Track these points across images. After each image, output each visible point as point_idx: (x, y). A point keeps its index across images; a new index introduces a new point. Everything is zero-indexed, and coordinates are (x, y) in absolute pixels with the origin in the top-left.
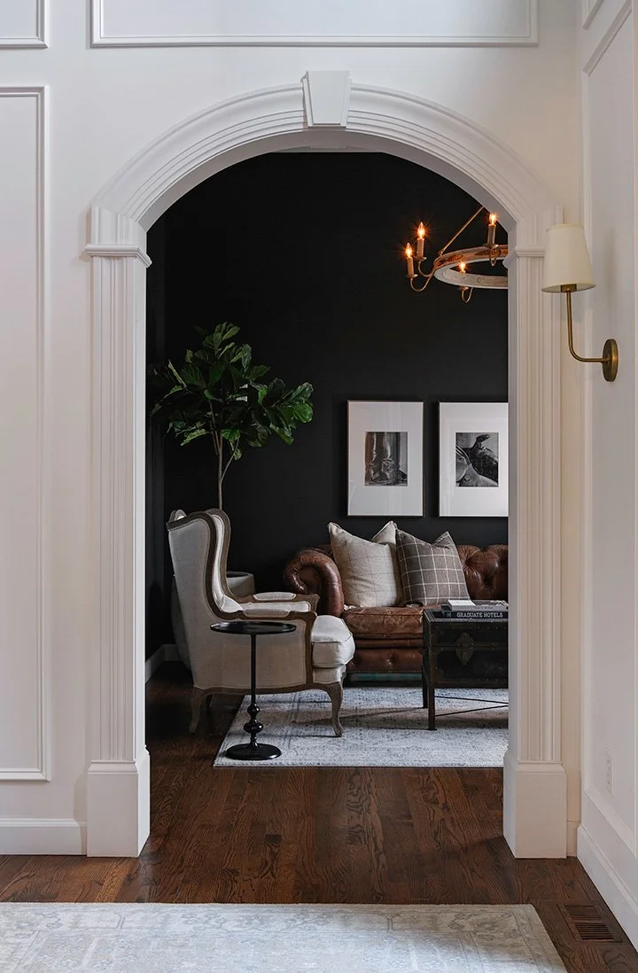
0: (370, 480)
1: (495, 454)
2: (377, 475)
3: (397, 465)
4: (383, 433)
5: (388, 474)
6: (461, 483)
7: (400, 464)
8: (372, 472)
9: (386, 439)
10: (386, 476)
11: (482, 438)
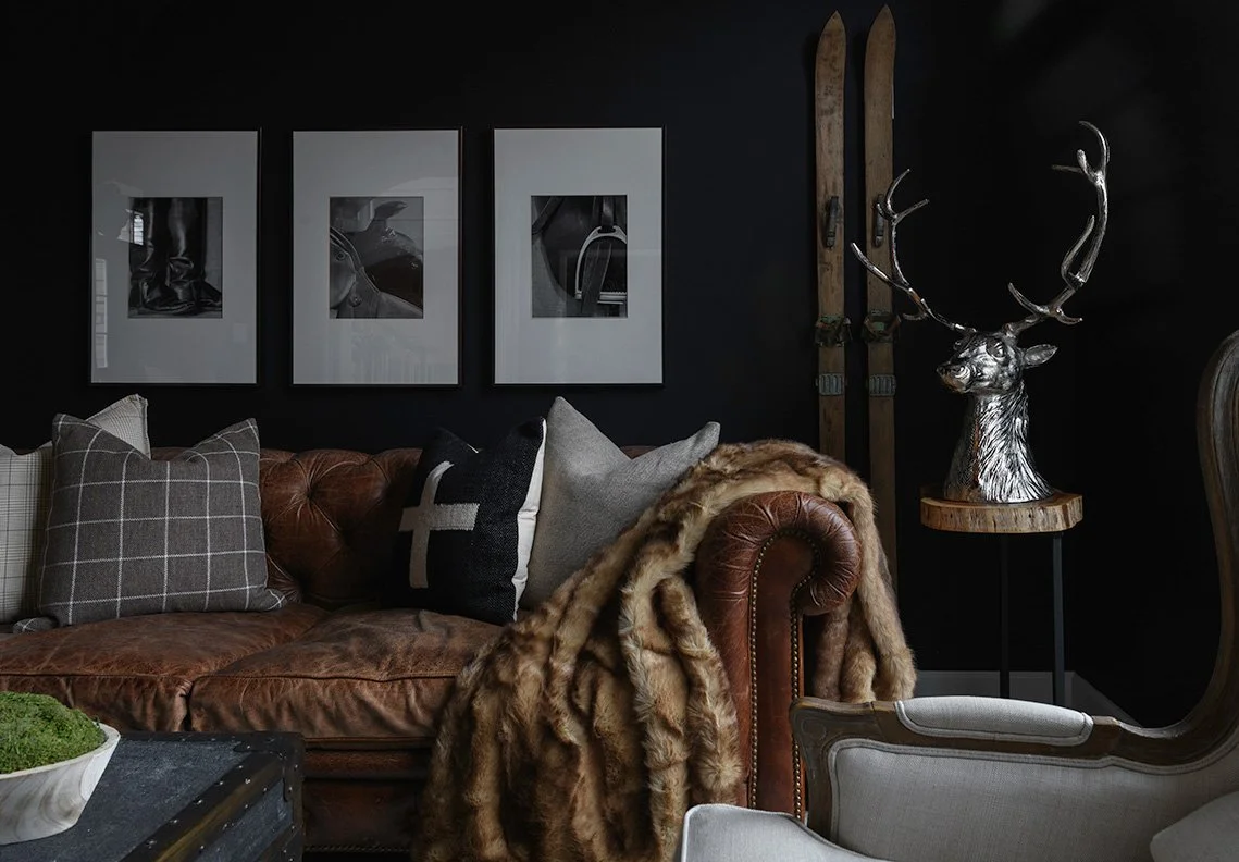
0: (139, 304)
1: (418, 246)
2: (156, 293)
3: (198, 273)
4: (169, 200)
5: (179, 291)
6: (340, 309)
7: (207, 268)
8: (145, 288)
9: (177, 212)
10: (176, 294)
11: (389, 208)
